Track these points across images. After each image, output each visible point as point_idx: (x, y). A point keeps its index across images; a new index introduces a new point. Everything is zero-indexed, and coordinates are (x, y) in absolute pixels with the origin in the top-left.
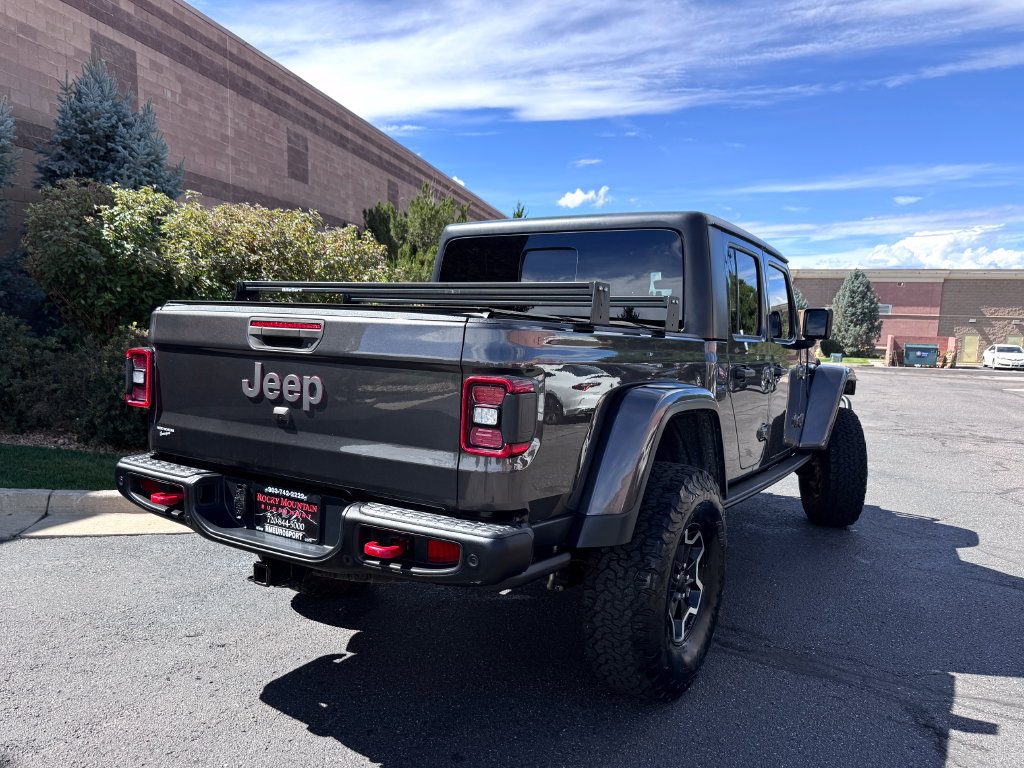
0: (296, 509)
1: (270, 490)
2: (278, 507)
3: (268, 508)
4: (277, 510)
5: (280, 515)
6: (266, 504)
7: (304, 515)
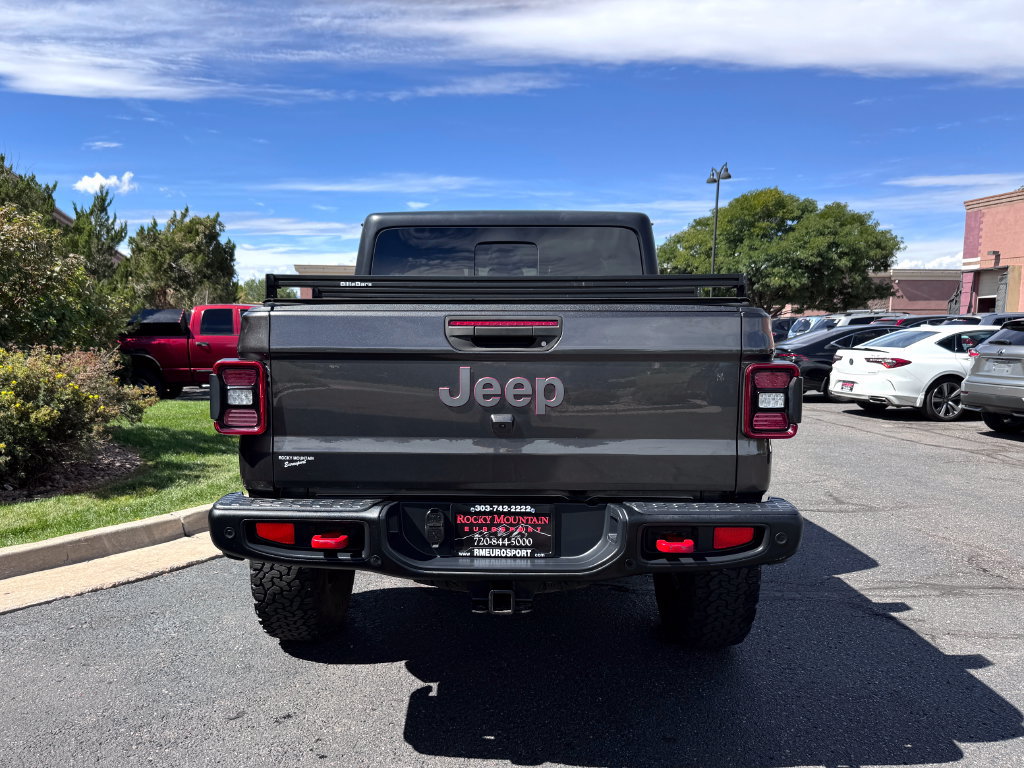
0: (518, 524)
1: (479, 508)
2: (492, 524)
3: (476, 529)
4: (489, 529)
5: (495, 534)
6: (471, 526)
7: (530, 529)
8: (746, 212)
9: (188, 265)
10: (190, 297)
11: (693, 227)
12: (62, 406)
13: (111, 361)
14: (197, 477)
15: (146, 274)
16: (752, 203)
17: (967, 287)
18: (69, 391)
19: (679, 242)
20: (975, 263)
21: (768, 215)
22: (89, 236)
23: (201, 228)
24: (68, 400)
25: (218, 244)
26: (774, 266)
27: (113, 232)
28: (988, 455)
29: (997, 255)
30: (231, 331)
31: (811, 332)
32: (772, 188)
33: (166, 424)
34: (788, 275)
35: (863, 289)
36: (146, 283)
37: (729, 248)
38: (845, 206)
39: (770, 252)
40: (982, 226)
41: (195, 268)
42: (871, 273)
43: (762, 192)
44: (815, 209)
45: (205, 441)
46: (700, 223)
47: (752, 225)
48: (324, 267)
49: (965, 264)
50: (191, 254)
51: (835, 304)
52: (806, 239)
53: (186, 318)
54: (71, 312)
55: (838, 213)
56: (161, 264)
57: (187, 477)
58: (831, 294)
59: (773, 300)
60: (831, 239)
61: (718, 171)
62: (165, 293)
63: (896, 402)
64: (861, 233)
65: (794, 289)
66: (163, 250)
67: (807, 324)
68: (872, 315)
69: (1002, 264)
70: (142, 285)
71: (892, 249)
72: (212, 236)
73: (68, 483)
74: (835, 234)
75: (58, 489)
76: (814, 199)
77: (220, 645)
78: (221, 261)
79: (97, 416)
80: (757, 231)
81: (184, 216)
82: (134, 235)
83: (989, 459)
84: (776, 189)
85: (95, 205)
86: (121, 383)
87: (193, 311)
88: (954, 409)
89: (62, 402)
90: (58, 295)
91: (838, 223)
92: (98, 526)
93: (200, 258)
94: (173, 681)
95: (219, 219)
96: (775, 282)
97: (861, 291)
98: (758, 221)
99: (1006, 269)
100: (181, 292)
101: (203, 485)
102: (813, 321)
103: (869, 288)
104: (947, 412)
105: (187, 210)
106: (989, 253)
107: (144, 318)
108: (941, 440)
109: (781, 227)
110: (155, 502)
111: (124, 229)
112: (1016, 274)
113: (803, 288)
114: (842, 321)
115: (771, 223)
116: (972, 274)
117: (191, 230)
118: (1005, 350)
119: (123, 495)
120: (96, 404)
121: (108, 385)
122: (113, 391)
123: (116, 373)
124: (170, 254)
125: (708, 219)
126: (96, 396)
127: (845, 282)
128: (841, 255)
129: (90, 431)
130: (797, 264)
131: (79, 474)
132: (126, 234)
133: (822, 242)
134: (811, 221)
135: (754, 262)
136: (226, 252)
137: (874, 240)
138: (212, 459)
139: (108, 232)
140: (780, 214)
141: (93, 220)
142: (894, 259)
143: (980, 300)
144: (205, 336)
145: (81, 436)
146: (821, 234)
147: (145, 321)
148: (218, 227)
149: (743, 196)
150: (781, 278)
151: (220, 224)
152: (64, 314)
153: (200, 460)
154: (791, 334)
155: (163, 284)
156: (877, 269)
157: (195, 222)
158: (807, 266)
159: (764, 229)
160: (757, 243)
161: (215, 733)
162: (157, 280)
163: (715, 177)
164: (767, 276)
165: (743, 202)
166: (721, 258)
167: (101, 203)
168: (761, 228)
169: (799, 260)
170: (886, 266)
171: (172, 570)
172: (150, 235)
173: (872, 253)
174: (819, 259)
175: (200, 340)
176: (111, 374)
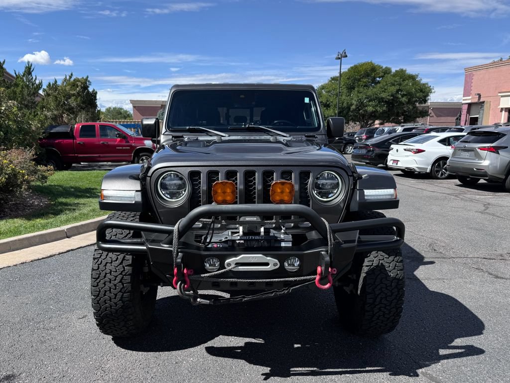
8: (356, 74)
9: (73, 102)
10: (75, 119)
11: (330, 81)
12: (7, 176)
13: (31, 154)
14: (74, 210)
15: (52, 107)
16: (360, 69)
17: (464, 112)
18: (10, 169)
19: (323, 89)
20: (469, 99)
21: (367, 75)
22: (22, 88)
23: (79, 84)
24: (10, 173)
25: (88, 91)
26: (370, 101)
27: (35, 85)
28: (456, 196)
29: (480, 96)
30: (94, 136)
31: (385, 135)
32: (370, 61)
33: (62, 183)
34: (377, 106)
35: (413, 113)
36: (52, 112)
37: (348, 92)
38: (405, 71)
39: (368, 94)
40: (472, 81)
41: (77, 104)
42: (417, 104)
43: (364, 64)
44: (390, 72)
45: (80, 192)
46: (334, 79)
47: (359, 80)
48: (145, 101)
49: (464, 100)
50: (75, 97)
51: (400, 120)
52: (386, 87)
53: (72, 129)
54: (11, 129)
55: (401, 74)
56: (60, 102)
57: (69, 210)
58: (398, 115)
59: (370, 118)
60: (397, 87)
61: (341, 53)
62: (62, 117)
63: (418, 170)
64: (413, 84)
65: (379, 113)
66: (60, 95)
67: (383, 130)
68: (414, 126)
69: (481, 100)
70: (51, 113)
71: (428, 93)
72: (85, 88)
73: (12, 213)
74: (400, 85)
75: (7, 216)
76: (390, 67)
77: (79, 287)
78: (90, 100)
79: (24, 181)
80: (361, 83)
81: (70, 77)
82: (45, 87)
83: (456, 198)
84: (371, 62)
85: (25, 71)
86: (36, 165)
87: (75, 126)
88: (445, 173)
89: (7, 174)
90: (4, 121)
91: (402, 79)
92: (25, 234)
93: (79, 99)
94: (55, 303)
95: (89, 79)
96: (370, 109)
97: (412, 113)
98: (362, 78)
99: (484, 102)
100: (70, 116)
101: (77, 213)
102: (386, 129)
103: (417, 112)
104: (442, 174)
105: (72, 74)
106: (475, 94)
107: (51, 130)
108: (436, 189)
109: (374, 81)
110: (53, 221)
111: (41, 84)
112: (488, 104)
113: (384, 112)
114: (399, 129)
115: (369, 79)
116: (467, 105)
117: (74, 85)
118: (467, 145)
119: (37, 219)
120: (23, 175)
121: (29, 166)
122: (32, 168)
123: (34, 160)
124: (64, 97)
125: (337, 77)
126: (24, 171)
127: (405, 109)
128: (403, 96)
129: (21, 188)
130: (381, 100)
131: (17, 208)
132: (42, 86)
133: (393, 89)
134: (389, 78)
135: (360, 99)
136: (92, 96)
137: (419, 88)
138: (82, 201)
139: (33, 85)
140: (373, 75)
141: (24, 79)
142: (429, 97)
143: (471, 118)
144: (82, 139)
145: (17, 191)
146: (393, 85)
147: (52, 131)
148: (88, 83)
149: (355, 66)
150: (373, 107)
151: (89, 81)
152: (7, 131)
153: (76, 201)
154: (375, 135)
155: (61, 112)
156: (420, 103)
157: (76, 80)
158: (386, 101)
159: (365, 82)
160: (361, 89)
161: (73, 324)
162: (57, 110)
163: (340, 56)
164: (366, 106)
165: (354, 69)
166: (344, 97)
167: (29, 70)
168: (364, 82)
169: (382, 98)
170: (425, 101)
171: (59, 254)
172: (53, 87)
173: (418, 95)
174: (392, 98)
175: (79, 140)
176: (31, 160)
